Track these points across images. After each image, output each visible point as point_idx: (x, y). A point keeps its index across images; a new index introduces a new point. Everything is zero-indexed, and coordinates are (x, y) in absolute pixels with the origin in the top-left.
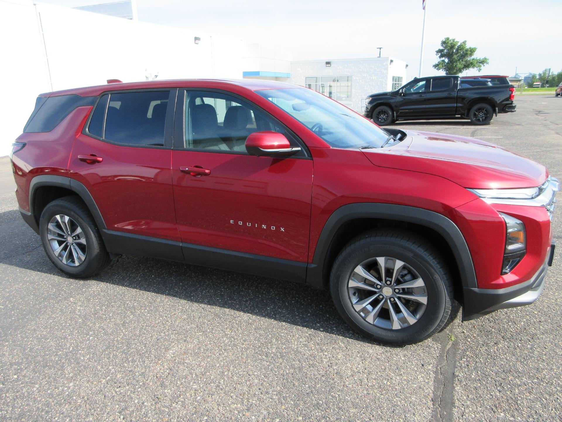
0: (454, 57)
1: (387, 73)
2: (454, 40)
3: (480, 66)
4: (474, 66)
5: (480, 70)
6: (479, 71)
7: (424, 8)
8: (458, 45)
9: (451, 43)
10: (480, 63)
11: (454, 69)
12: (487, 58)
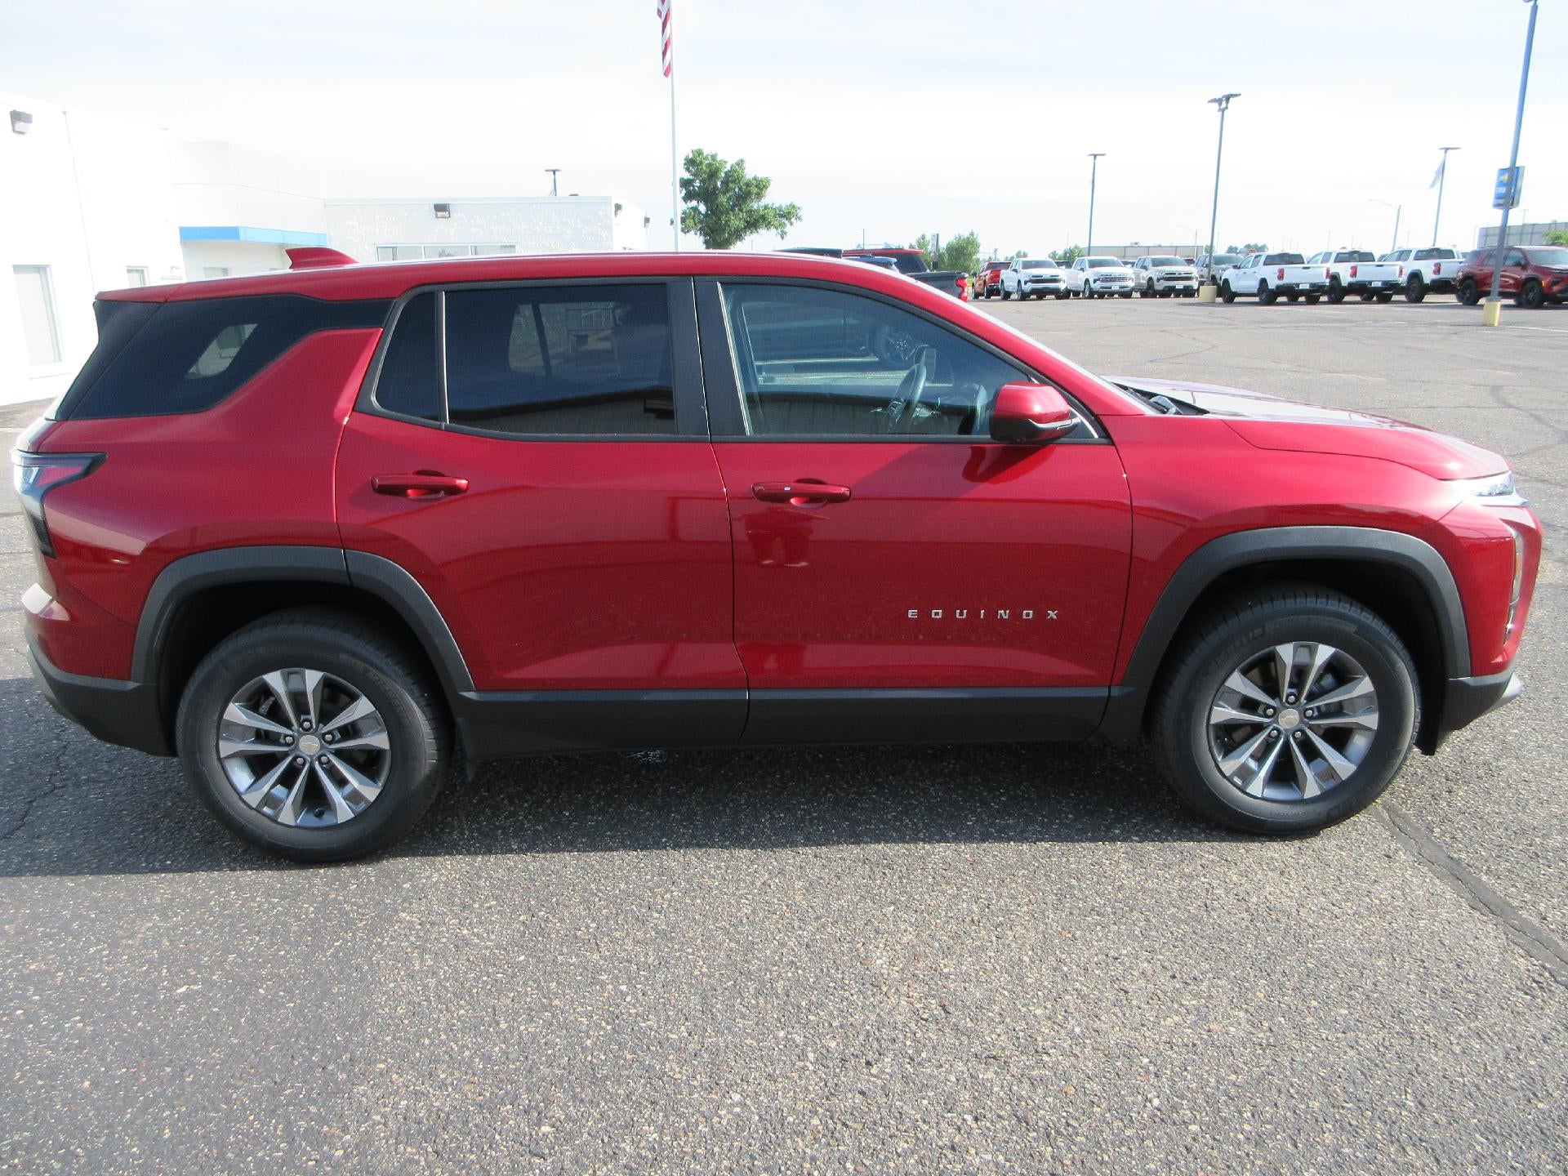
0: (719, 200)
1: (612, 240)
2: (714, 157)
3: (782, 225)
4: (768, 225)
5: (783, 235)
6: (783, 238)
7: (667, 72)
8: (726, 170)
9: (710, 165)
10: (781, 216)
11: (724, 230)
12: (797, 205)
